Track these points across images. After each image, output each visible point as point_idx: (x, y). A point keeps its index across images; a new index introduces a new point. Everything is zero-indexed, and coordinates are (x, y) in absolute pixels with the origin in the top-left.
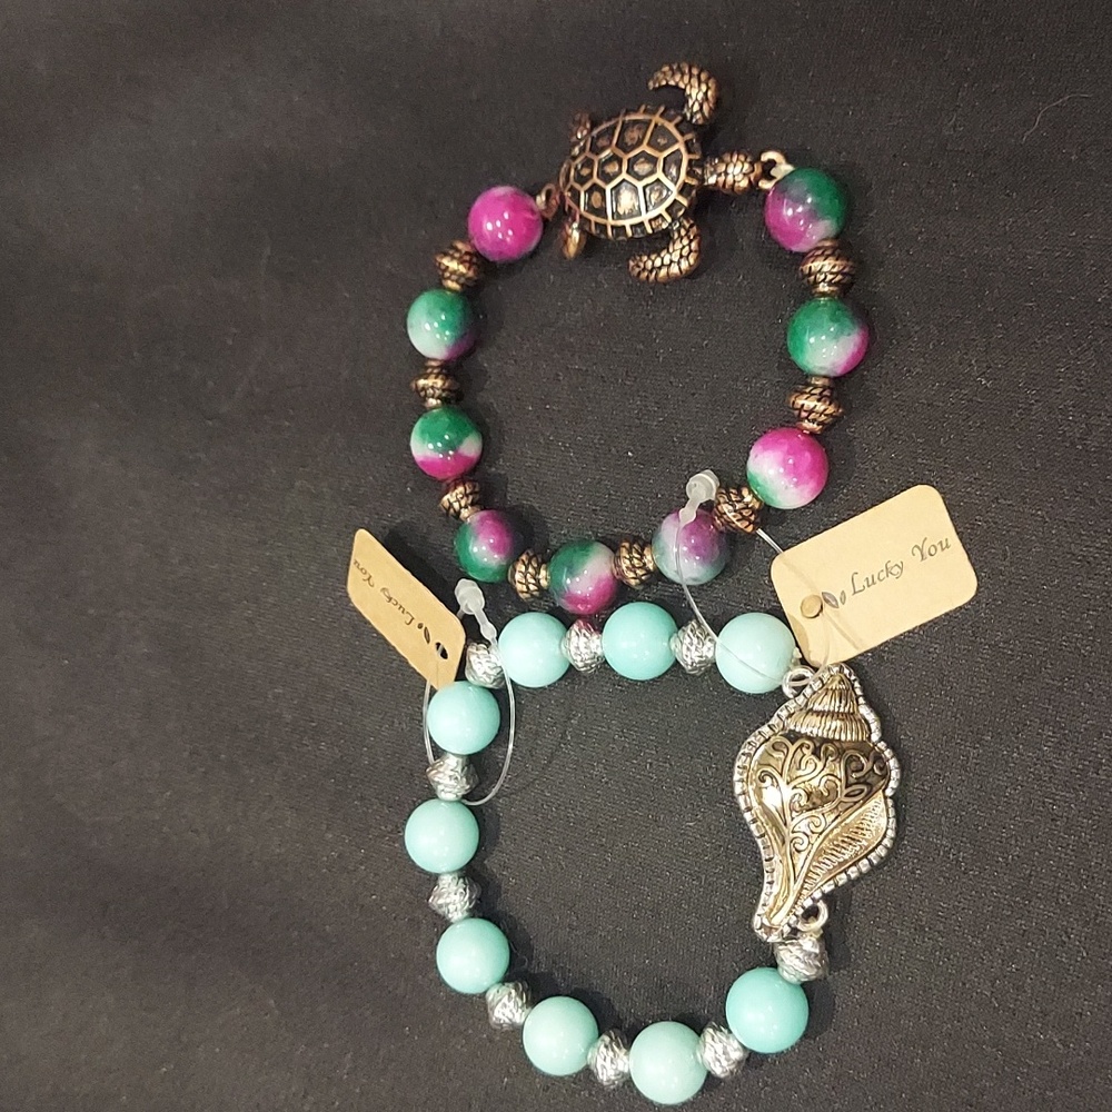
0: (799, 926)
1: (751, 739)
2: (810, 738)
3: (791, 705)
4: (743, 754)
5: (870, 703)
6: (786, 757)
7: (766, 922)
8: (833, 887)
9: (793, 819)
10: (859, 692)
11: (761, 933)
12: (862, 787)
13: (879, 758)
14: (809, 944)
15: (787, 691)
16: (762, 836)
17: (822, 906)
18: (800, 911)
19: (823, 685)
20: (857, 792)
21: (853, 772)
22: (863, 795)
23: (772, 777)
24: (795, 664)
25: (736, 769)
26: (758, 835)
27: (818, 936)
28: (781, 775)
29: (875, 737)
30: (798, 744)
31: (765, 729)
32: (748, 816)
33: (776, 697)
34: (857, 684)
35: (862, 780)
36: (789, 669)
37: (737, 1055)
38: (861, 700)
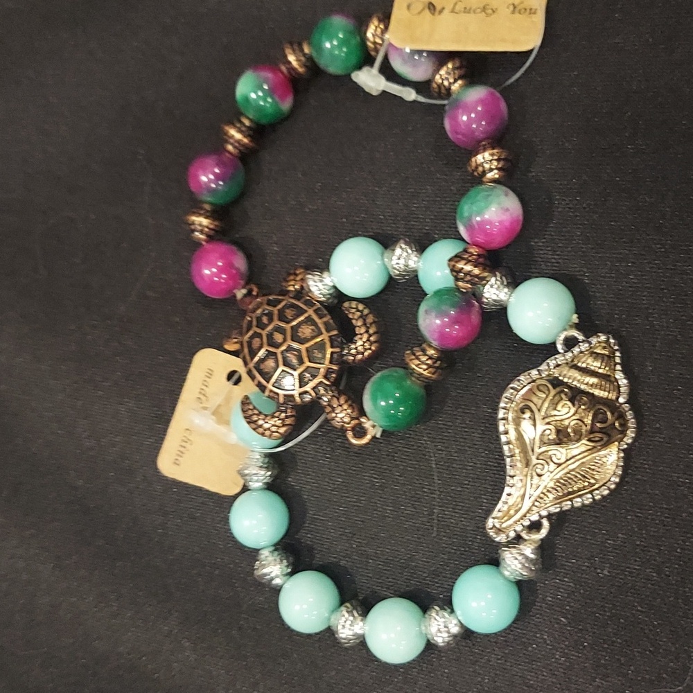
0: (524, 535)
1: (521, 378)
2: (570, 388)
3: (560, 359)
4: (512, 388)
5: (624, 371)
6: (547, 397)
7: (498, 526)
8: (558, 510)
9: (540, 448)
10: (618, 360)
11: (492, 533)
12: (602, 435)
13: (621, 416)
14: (528, 550)
15: (560, 347)
16: (512, 456)
17: (546, 523)
18: (527, 523)
19: (591, 348)
20: (597, 439)
21: (599, 422)
22: (602, 443)
23: (532, 411)
24: (571, 327)
25: (504, 399)
26: (509, 455)
27: (536, 545)
28: (539, 410)
29: (621, 400)
30: (558, 389)
31: (534, 372)
32: (503, 438)
33: (549, 350)
34: (618, 354)
35: (604, 430)
36: (565, 330)
37: (455, 630)
38: (618, 367)
